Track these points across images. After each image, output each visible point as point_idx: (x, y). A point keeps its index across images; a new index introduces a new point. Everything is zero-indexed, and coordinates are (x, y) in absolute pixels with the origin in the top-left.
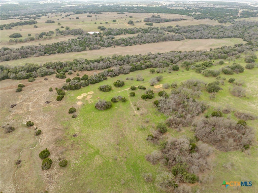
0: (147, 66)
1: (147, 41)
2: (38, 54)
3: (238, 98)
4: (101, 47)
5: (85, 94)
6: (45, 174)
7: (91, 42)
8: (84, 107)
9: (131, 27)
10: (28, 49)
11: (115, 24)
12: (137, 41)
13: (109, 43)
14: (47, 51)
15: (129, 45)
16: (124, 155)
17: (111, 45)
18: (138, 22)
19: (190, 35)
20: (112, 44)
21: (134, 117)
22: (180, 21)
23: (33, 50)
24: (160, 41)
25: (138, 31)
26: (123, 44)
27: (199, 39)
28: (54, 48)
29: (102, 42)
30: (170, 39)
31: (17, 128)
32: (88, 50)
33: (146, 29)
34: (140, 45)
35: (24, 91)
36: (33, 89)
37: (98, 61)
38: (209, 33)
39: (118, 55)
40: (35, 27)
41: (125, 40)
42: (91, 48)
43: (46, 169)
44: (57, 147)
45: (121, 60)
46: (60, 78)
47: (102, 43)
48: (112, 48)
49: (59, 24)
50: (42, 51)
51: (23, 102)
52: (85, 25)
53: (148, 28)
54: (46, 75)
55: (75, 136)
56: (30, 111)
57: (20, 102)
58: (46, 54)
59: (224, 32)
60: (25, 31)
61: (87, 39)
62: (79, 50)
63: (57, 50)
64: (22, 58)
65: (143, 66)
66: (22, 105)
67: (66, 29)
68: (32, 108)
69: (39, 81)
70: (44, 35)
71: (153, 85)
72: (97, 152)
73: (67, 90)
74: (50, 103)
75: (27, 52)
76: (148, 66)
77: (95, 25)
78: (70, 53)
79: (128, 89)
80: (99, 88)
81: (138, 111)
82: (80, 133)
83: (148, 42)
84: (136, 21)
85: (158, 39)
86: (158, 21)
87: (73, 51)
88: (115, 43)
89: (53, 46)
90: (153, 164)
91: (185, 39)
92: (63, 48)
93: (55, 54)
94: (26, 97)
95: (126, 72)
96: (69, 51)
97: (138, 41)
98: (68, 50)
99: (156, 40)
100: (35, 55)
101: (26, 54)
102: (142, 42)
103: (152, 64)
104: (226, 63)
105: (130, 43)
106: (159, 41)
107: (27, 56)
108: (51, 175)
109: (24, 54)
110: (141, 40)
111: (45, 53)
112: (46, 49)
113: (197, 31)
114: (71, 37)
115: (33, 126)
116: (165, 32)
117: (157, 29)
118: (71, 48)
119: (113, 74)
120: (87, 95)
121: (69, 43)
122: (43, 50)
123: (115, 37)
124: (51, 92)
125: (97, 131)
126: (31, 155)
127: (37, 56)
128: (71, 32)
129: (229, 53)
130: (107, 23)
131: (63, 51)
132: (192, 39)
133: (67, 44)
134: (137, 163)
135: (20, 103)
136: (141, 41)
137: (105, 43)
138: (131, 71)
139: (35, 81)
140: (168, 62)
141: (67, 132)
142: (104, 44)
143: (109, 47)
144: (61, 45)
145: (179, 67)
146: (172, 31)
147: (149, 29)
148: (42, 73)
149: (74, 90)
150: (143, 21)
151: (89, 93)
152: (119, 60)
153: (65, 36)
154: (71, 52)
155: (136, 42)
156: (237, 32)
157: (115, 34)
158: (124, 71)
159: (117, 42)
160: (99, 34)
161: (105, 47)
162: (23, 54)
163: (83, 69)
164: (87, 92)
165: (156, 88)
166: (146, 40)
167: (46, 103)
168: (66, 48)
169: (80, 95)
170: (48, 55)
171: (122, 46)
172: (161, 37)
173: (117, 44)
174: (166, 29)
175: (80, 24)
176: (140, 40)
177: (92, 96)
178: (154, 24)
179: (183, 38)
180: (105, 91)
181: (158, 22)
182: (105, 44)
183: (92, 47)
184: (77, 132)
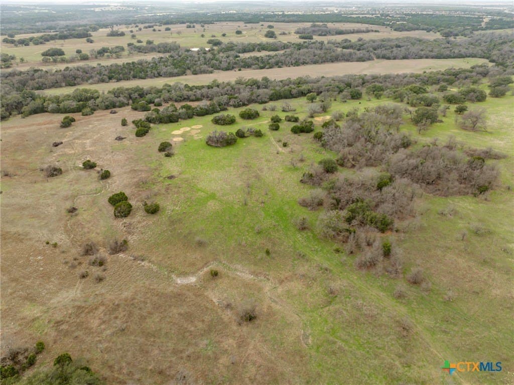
0: (302, 92)
1: (301, 61)
2: (96, 79)
3: (471, 133)
4: (215, 70)
5: (188, 129)
6: (120, 224)
7: (196, 61)
8: (186, 144)
9: (271, 40)
10: (78, 70)
11: (240, 37)
12: (283, 61)
13: (229, 63)
14: (113, 74)
15: (267, 67)
16: (260, 200)
17: (233, 68)
18: (284, 34)
19: (384, 52)
20: (235, 66)
21: (278, 155)
22: (367, 34)
23: (87, 73)
24: (327, 62)
25: (285, 47)
26: (257, 66)
27: (401, 59)
28: (126, 71)
29: (215, 62)
30: (346, 58)
31: (67, 171)
32: (190, 75)
33: (300, 43)
34: (289, 68)
35: (74, 127)
36: (92, 124)
37: (209, 87)
38: (422, 50)
39: (246, 79)
40: (88, 42)
41: (260, 59)
42: (195, 71)
43: (122, 217)
44: (139, 191)
45: (252, 86)
46: (139, 111)
47: (217, 63)
48: (235, 71)
49: (133, 36)
50: (104, 75)
51: (74, 139)
52: (183, 39)
53: (304, 42)
54: (114, 107)
55: (171, 177)
56: (88, 150)
57: (68, 139)
58: (111, 81)
59: (451, 49)
60: (69, 47)
61: (188, 58)
62: (173, 74)
63: (132, 72)
64: (66, 85)
65: (294, 91)
66: (73, 143)
67: (147, 43)
68: (90, 147)
69: (101, 114)
70: (107, 52)
71: (312, 117)
72: (213, 196)
73: (154, 123)
74: (124, 140)
75: (76, 76)
76: (304, 92)
77: (202, 38)
78: (156, 79)
79: (267, 122)
80: (212, 121)
81: (285, 148)
82: (180, 174)
83: (304, 63)
84: (279, 33)
85: (323, 57)
86: (322, 32)
87: (161, 76)
88: (241, 63)
89: (124, 67)
90: (311, 210)
91: (375, 58)
92: (142, 71)
93: (128, 80)
94: (80, 133)
95: (263, 101)
96: (154, 75)
97: (285, 61)
98: (152, 74)
99: (318, 59)
100: (90, 81)
101: (75, 79)
102: (292, 62)
103: (311, 88)
104: (451, 90)
105: (269, 63)
106: (324, 62)
107: (76, 82)
108: (130, 224)
109: (70, 80)
110: (290, 59)
111: (110, 78)
112: (111, 71)
113: (399, 47)
114: (157, 56)
115: (95, 168)
116: (335, 48)
117: (322, 43)
118: (159, 71)
119: (238, 103)
120: (191, 130)
121: (154, 63)
122: (106, 73)
123: (241, 55)
124: (125, 126)
125: (210, 173)
126: (94, 202)
127: (95, 83)
128: (157, 49)
129: (458, 75)
130: (224, 35)
131: (143, 75)
132: (389, 58)
133: (149, 63)
134: (283, 209)
135: (68, 141)
136: (290, 61)
137: (223, 63)
138: (271, 100)
139: (94, 115)
140: (342, 85)
141: (157, 173)
142: (219, 66)
143: (230, 71)
144: (139, 66)
145: (361, 93)
146: (351, 47)
147: (306, 44)
148: (107, 103)
149: (166, 123)
150: (295, 33)
151: (193, 127)
152: (248, 85)
153: (145, 54)
154: (157, 77)
155: (281, 62)
156: (478, 48)
157: (241, 51)
158: (259, 98)
159: (245, 62)
160: (209, 51)
161: (222, 70)
162: (68, 79)
163: (183, 98)
164: (189, 126)
165: (318, 120)
166: (299, 59)
167: (116, 139)
168: (148, 70)
169: (179, 130)
170: (114, 82)
171: (254, 69)
172: (329, 55)
173: (244, 65)
174: (339, 44)
175: (172, 37)
176: (288, 59)
177: (199, 131)
178: (314, 37)
179: (370, 58)
180: (224, 124)
181: (323, 34)
182: (221, 65)
183: (198, 68)
184: (175, 173)
